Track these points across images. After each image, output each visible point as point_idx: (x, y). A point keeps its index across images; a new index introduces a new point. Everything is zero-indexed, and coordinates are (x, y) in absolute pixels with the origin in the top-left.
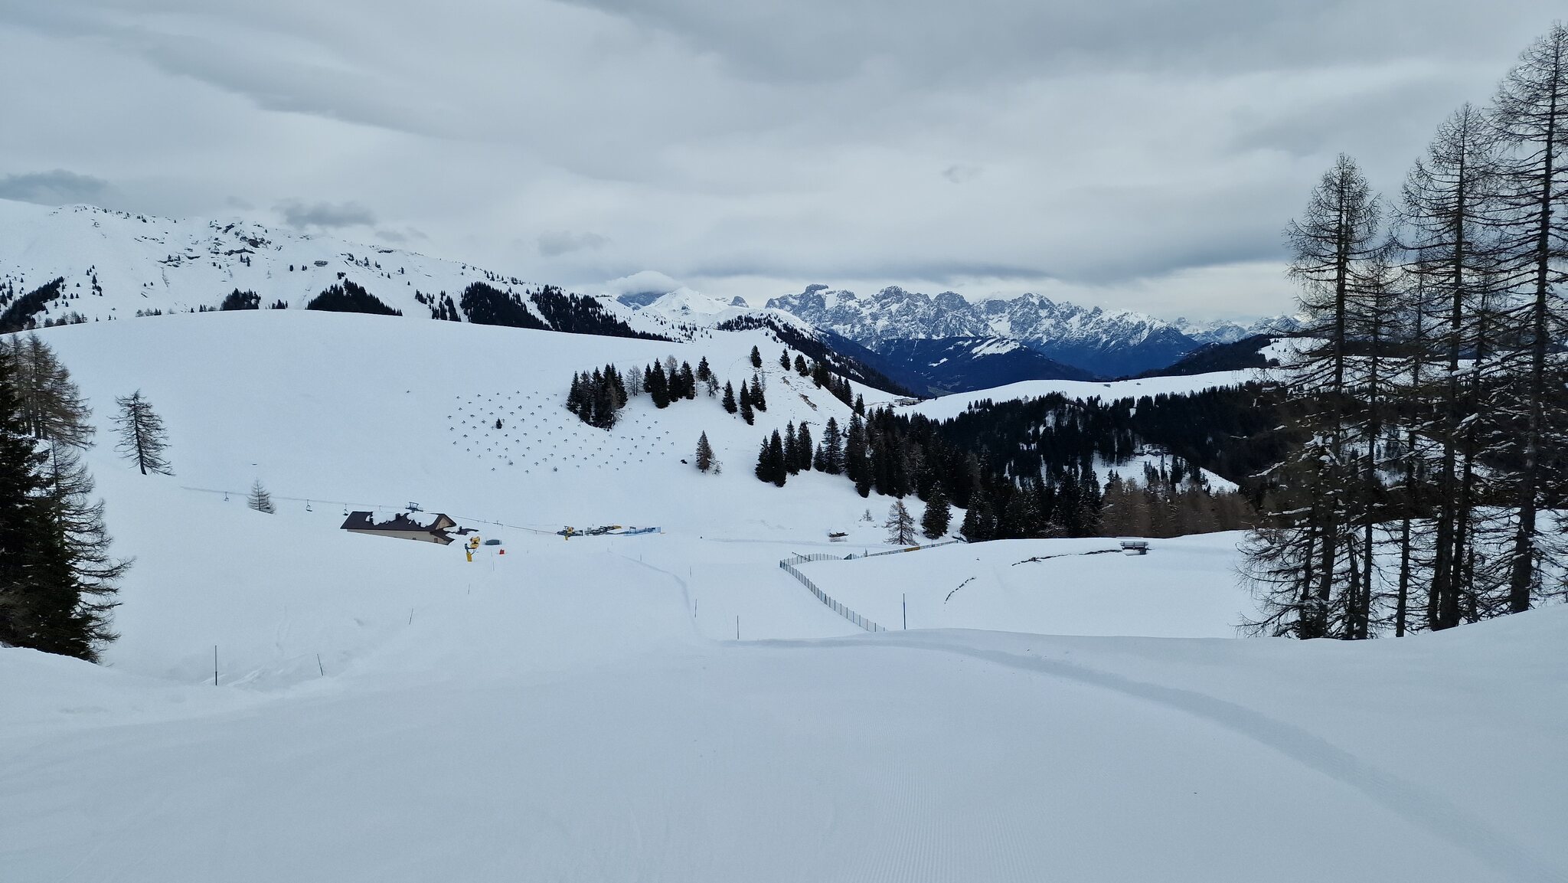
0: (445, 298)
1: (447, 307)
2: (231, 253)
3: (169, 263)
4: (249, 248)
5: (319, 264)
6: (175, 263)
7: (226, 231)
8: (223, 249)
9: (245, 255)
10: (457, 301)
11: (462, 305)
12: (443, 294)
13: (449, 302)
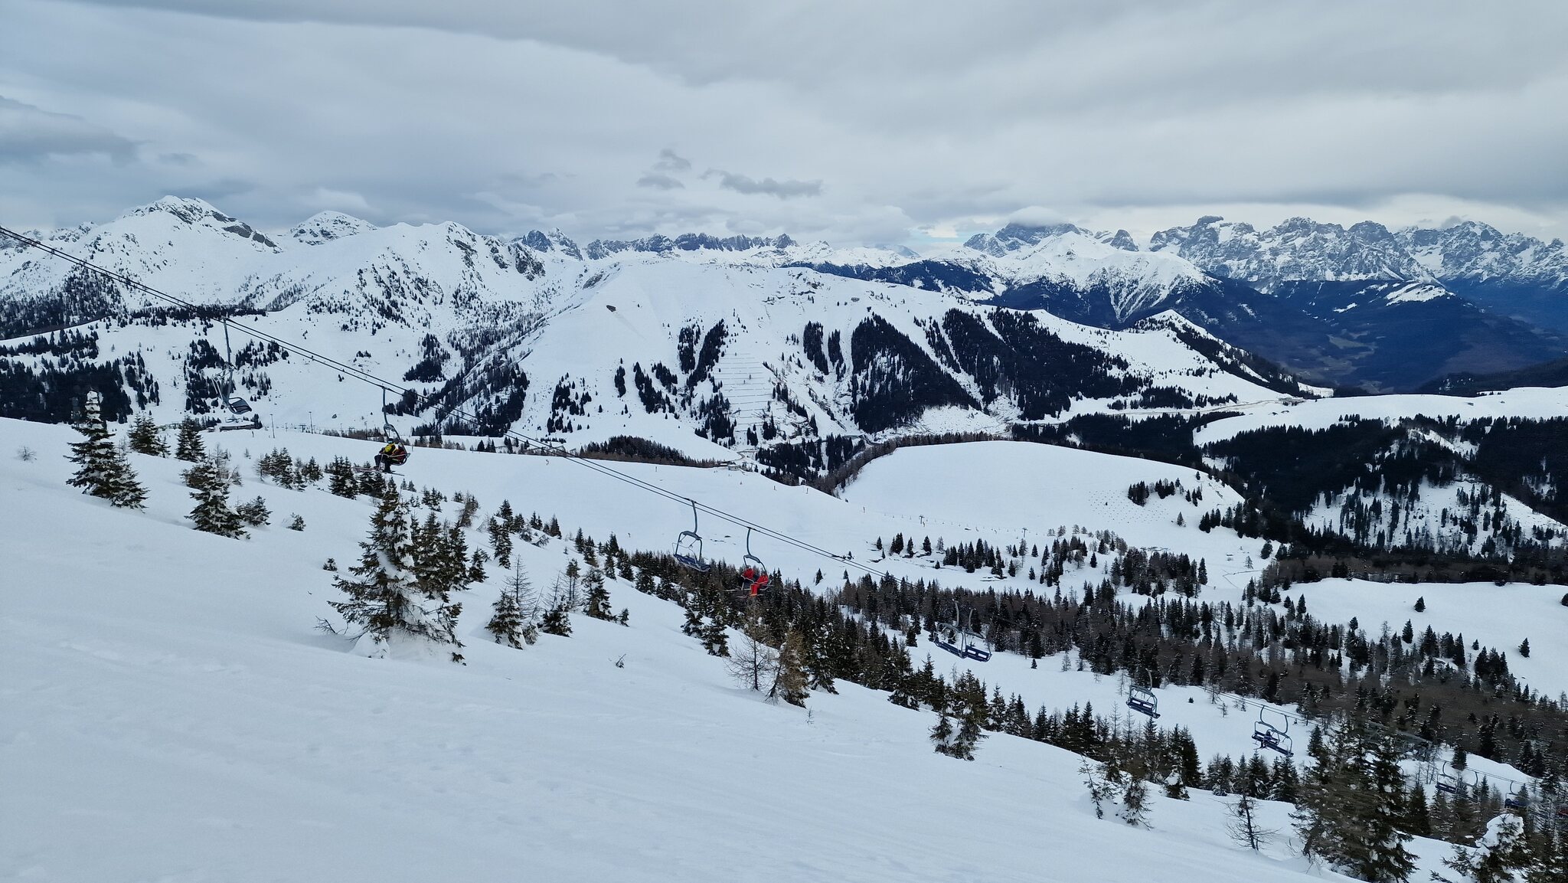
0: (932, 321)
1: (934, 329)
2: (802, 293)
3: (769, 302)
4: (812, 290)
5: (855, 300)
6: (771, 302)
7: (798, 278)
8: (798, 291)
9: (811, 295)
10: (941, 323)
11: (944, 326)
12: (931, 318)
13: (935, 324)
